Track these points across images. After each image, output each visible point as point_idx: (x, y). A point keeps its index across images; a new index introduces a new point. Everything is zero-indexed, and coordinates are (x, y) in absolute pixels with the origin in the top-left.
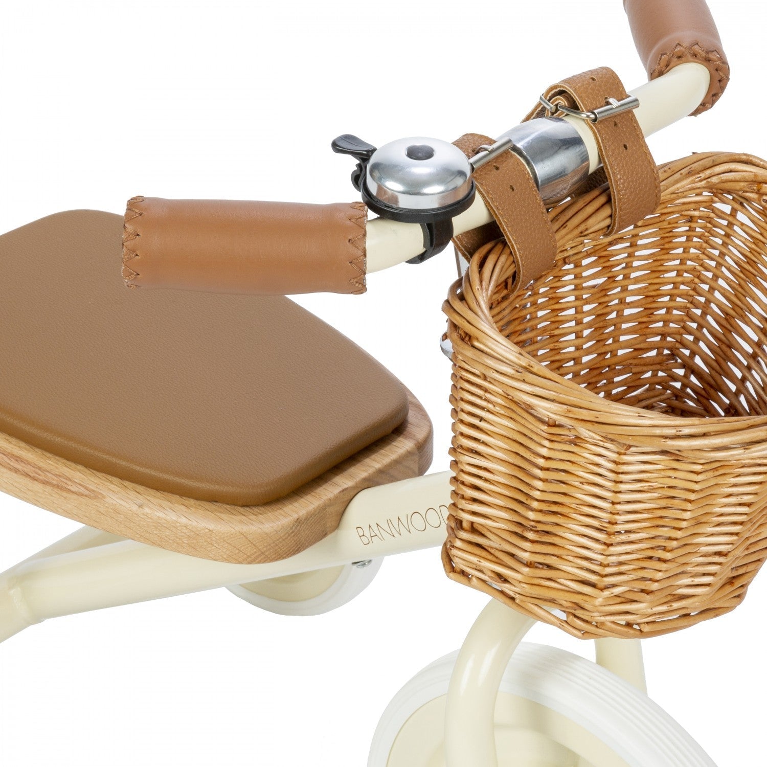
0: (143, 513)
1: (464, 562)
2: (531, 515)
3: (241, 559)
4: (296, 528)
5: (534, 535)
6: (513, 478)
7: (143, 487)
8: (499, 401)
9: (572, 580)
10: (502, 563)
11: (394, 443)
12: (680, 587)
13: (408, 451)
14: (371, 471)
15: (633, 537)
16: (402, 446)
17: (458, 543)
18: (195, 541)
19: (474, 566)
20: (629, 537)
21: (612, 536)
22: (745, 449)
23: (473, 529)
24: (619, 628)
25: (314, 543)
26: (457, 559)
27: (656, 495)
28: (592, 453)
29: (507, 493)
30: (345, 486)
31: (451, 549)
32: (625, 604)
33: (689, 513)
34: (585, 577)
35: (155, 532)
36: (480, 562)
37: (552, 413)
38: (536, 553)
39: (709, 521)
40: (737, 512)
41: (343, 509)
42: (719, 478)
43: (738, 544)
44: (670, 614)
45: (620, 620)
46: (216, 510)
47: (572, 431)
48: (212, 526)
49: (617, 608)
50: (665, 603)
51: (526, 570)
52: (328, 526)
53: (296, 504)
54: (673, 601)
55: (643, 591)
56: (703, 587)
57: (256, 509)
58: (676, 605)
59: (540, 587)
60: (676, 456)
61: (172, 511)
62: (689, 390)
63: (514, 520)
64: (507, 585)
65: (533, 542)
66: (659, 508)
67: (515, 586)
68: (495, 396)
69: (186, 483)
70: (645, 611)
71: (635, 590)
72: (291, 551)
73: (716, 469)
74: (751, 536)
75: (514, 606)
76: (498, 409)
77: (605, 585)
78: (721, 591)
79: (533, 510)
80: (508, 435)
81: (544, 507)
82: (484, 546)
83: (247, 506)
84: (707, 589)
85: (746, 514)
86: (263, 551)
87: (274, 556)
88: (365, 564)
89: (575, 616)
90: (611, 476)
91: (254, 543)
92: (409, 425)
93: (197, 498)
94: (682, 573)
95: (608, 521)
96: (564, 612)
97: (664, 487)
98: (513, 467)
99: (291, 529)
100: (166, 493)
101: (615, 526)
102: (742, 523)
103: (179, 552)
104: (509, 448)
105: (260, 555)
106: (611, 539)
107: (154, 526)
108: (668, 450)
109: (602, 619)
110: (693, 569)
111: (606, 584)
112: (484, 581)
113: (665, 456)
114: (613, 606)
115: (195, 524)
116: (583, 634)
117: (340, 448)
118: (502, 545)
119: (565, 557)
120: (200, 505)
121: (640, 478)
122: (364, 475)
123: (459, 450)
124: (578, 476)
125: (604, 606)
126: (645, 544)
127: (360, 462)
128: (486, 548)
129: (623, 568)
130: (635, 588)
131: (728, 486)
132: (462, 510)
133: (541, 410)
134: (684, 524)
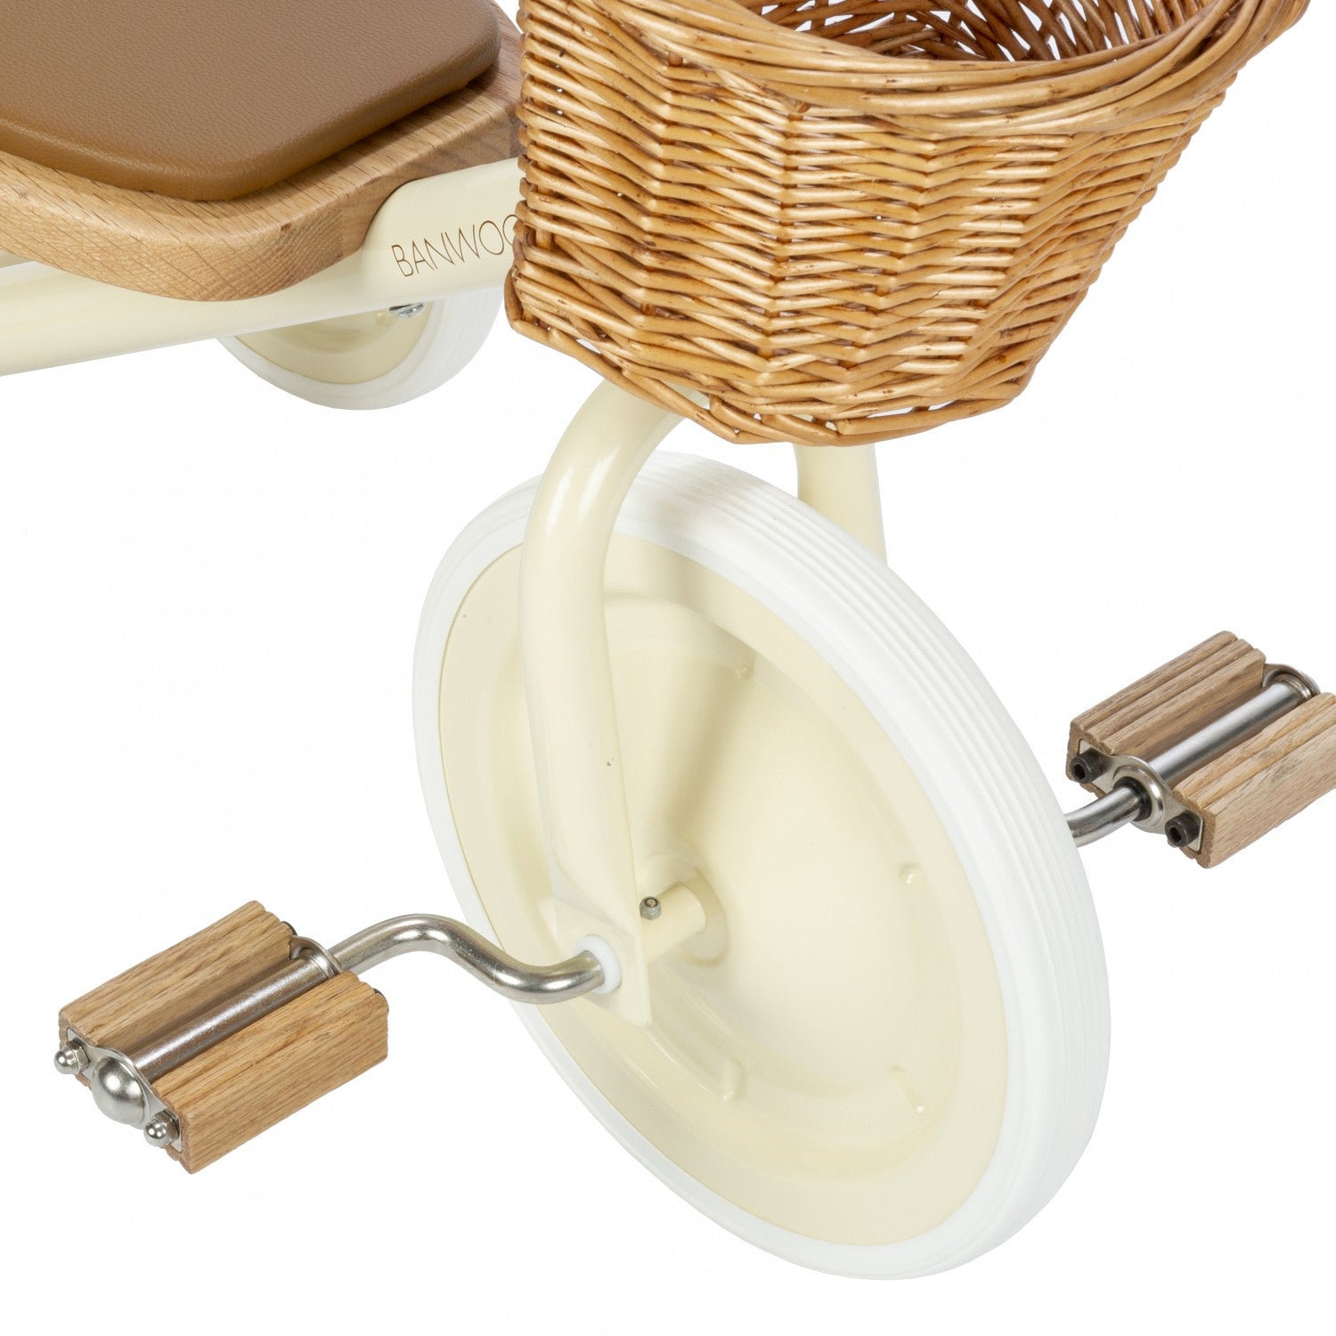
0: (27, 207)
1: (538, 303)
2: (646, 223)
3: (189, 292)
4: (286, 242)
5: (652, 258)
6: (616, 157)
7: (32, 163)
8: (591, 20)
9: (718, 340)
10: (601, 306)
11: (469, 105)
12: (907, 359)
13: (491, 119)
14: (424, 150)
15: (819, 267)
16: (482, 111)
17: (529, 270)
18: (112, 258)
19: (555, 311)
20: (811, 266)
21: (783, 264)
22: (1008, 117)
23: (555, 247)
24: (800, 426)
25: (319, 269)
26: (527, 297)
27: (857, 194)
28: (746, 115)
29: (607, 183)
30: (378, 174)
31: (516, 280)
32: (809, 385)
33: (915, 229)
34: (739, 334)
35: (47, 240)
36: (562, 302)
37: (673, 42)
38: (656, 290)
39: (952, 245)
40: (1002, 231)
41: (372, 213)
42: (966, 169)
43: (1006, 289)
44: (889, 406)
45: (803, 413)
46: (150, 206)
47: (709, 75)
48: (140, 233)
49: (795, 390)
50: (880, 386)
51: (640, 319)
52: (344, 241)
53: (288, 202)
54: (893, 384)
55: (841, 363)
56: (948, 361)
57: (219, 208)
58: (899, 391)
59: (662, 351)
60: (888, 125)
61: (74, 205)
62: (963, 25)
63: (620, 231)
64: (608, 345)
65: (650, 270)
66: (864, 218)
67: (621, 347)
68: (585, 12)
69: (101, 157)
70: (843, 398)
71: (828, 361)
72: (277, 281)
73: (961, 151)
74: (1034, 276)
75: (621, 382)
76: (588, 35)
77: (774, 350)
78: (980, 371)
79: (648, 214)
80: (605, 82)
81: (666, 209)
82: (572, 277)
83: (205, 201)
84: (954, 365)
85: (1018, 235)
86: (228, 279)
87: (247, 289)
88: (411, 311)
89: (724, 403)
90: (778, 157)
91: (212, 264)
92: (499, 76)
93: (120, 186)
94: (909, 334)
95: (775, 238)
96: (707, 394)
97: (870, 181)
98: (616, 138)
99: (277, 243)
100: (68, 175)
101: (786, 247)
102: (1012, 251)
103: (87, 276)
104: (608, 105)
105: (222, 286)
106: (780, 270)
107: (44, 229)
108: (874, 114)
109: (770, 409)
110: (929, 328)
111: (774, 347)
112: (573, 338)
113: (872, 125)
114: (787, 387)
115: (112, 227)
116: (737, 434)
117: (370, 109)
118: (600, 274)
119: (706, 299)
120: (124, 197)
121: (828, 163)
122: (412, 156)
123: (527, 106)
124: (722, 157)
125: (773, 386)
126: (841, 281)
127: (406, 134)
128: (576, 279)
129: (803, 321)
130: (826, 358)
131: (984, 183)
132: (536, 212)
133: (654, 36)
134: (907, 248)
